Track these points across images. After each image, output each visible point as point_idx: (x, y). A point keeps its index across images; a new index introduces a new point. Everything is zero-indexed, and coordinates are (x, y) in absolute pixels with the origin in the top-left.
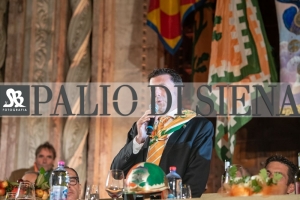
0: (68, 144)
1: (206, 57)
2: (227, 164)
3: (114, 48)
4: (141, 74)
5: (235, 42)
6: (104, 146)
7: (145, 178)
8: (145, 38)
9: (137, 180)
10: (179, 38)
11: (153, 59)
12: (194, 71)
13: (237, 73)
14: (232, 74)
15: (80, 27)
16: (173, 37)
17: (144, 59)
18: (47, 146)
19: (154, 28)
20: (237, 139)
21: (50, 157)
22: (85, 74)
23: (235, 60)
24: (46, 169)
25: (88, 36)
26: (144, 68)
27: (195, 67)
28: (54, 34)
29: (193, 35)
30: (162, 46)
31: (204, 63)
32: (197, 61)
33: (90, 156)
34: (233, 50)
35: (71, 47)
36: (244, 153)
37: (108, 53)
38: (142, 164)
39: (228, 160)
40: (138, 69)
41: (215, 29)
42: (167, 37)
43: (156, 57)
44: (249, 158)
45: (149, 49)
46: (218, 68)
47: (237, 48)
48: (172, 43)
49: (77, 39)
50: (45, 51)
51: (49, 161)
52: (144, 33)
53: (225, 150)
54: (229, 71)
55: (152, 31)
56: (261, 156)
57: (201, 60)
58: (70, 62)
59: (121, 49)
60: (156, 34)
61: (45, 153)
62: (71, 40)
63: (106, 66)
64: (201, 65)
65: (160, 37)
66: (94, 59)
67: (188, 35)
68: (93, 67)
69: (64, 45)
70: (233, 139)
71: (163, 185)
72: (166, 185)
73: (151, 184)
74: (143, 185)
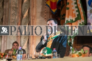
0: (22, 42)
1: (65, 15)
2: (71, 47)
3: (36, 12)
4: (45, 20)
5: (73, 10)
6: (33, 42)
7: (46, 52)
8: (46, 9)
9: (43, 53)
10: (56, 9)
11: (48, 16)
12: (61, 19)
13: (74, 20)
14: (72, 20)
15: (26, 6)
16: (54, 9)
17: (45, 16)
18: (16, 42)
19: (48, 6)
20: (74, 40)
21: (17, 46)
22: (27, 20)
23: (73, 16)
24: (16, 49)
25: (28, 9)
26: (45, 18)
27: (61, 18)
28: (18, 8)
29: (60, 8)
30: (51, 12)
31: (64, 17)
32: (62, 16)
33: (29, 45)
34: (73, 13)
35: (23, 12)
36: (76, 44)
37: (34, 14)
38: (45, 48)
39: (71, 46)
40: (43, 19)
41: (67, 6)
42: (53, 9)
43: (49, 15)
44: (78, 46)
45: (47, 13)
46: (68, 18)
47: (74, 12)
48: (54, 11)
49: (25, 10)
50: (15, 13)
51: (17, 47)
52: (45, 8)
53: (70, 43)
54: (71, 19)
55: (48, 7)
56: (81, 45)
57: (63, 16)
58: (23, 17)
59: (38, 13)
60: (49, 8)
61: (15, 44)
62: (23, 10)
63: (34, 18)
64: (63, 18)
65: (50, 9)
66: (30, 16)
67: (59, 8)
68: (30, 18)
69: (21, 12)
70: (73, 40)
71: (51, 54)
72: (52, 54)
73: (48, 54)
74: (45, 54)
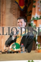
1: (31, 12)
7: (15, 47)
8: (14, 6)
9: (12, 48)
10: (24, 6)
11: (17, 12)
14: (38, 17)
16: (22, 6)
17: (14, 12)
19: (17, 3)
26: (14, 15)
29: (27, 5)
30: (19, 8)
31: (30, 13)
32: (28, 13)
37: (4, 10)
38: (14, 43)
39: (37, 41)
40: (12, 15)
48: (22, 7)
52: (14, 4)
57: (29, 12)
59: (8, 9)
60: (17, 5)
63: (3, 14)
64: (29, 14)
65: (19, 6)
67: (26, 5)
71: (20, 49)
73: (16, 49)
74: (14, 49)
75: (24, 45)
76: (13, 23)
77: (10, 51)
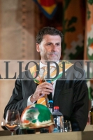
7: (36, 117)
8: (24, 3)
9: (30, 118)
17: (24, 20)
26: (24, 27)
38: (34, 105)
40: (20, 27)
71: (50, 121)
72: (52, 121)
73: (41, 121)
74: (34, 121)
75: (60, 110)
76: (23, 51)
77: (24, 127)
